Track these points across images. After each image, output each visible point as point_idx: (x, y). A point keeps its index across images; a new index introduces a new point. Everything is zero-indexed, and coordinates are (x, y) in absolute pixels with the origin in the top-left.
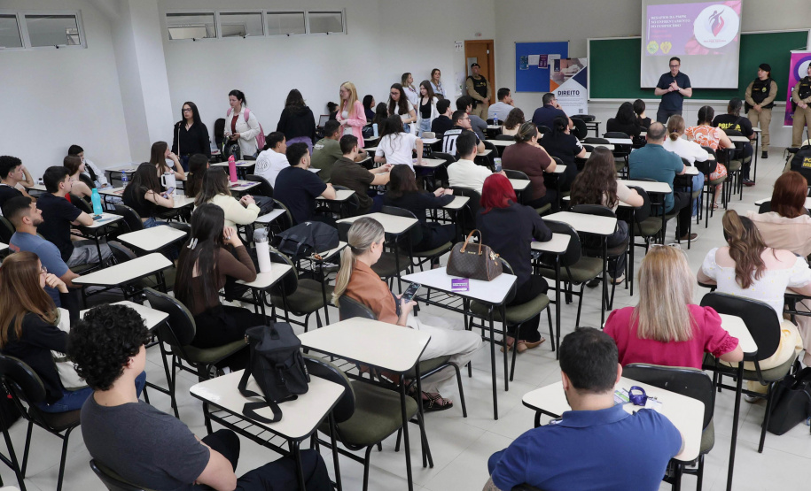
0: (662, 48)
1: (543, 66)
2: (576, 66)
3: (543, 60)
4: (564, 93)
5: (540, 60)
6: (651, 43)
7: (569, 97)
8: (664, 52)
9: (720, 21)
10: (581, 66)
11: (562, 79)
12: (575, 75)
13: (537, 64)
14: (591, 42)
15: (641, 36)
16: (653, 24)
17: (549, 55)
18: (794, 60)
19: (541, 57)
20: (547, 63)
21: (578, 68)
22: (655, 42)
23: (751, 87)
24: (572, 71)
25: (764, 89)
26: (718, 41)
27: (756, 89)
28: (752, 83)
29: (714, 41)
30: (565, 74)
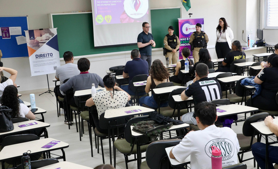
0: (106, 19)
1: (6, 36)
2: (48, 35)
3: (5, 31)
4: (41, 56)
5: (2, 32)
7: (45, 59)
9: (138, 2)
10: (52, 34)
11: (38, 45)
12: (48, 41)
13: (1, 35)
14: (53, 16)
15: (92, 11)
16: (99, 4)
17: (10, 28)
18: (180, 23)
19: (2, 29)
20: (9, 34)
21: (51, 36)
22: (101, 16)
23: (167, 40)
24: (45, 38)
25: (175, 40)
26: (138, 14)
27: (171, 41)
28: (166, 38)
29: (136, 14)
30: (40, 42)
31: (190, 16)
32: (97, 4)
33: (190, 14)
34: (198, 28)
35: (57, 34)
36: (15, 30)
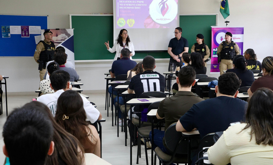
0: (128, 23)
1: (25, 35)
2: (64, 35)
3: (25, 30)
5: (22, 30)
6: (120, 19)
8: (129, 26)
9: (166, 6)
10: (68, 35)
12: (63, 42)
13: (20, 33)
14: (72, 16)
15: (113, 14)
16: (121, 6)
17: (30, 27)
18: (214, 32)
19: (22, 28)
20: (28, 33)
21: (67, 37)
22: (123, 19)
23: (194, 49)
24: (61, 39)
25: (203, 50)
26: (165, 19)
27: (198, 50)
28: (194, 46)
29: (162, 19)
30: (55, 41)
31: (227, 24)
32: (119, 6)
33: (227, 22)
34: (227, 37)
35: (73, 35)
36: (34, 29)
